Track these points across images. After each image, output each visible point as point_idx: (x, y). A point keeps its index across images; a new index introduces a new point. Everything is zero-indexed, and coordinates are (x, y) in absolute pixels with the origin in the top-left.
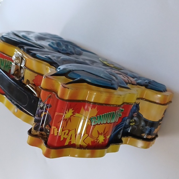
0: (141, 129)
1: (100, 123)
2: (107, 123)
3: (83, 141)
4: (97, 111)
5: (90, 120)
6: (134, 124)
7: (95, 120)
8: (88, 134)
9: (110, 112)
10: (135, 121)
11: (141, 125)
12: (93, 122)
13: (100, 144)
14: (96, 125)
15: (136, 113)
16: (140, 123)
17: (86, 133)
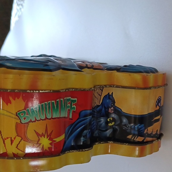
0: (124, 129)
1: (36, 120)
2: (46, 118)
3: (17, 147)
4: (24, 101)
5: (17, 115)
6: (113, 123)
7: (26, 115)
8: (21, 137)
9: (47, 103)
10: (114, 120)
11: (123, 124)
12: (23, 118)
13: (46, 150)
14: (30, 122)
15: (112, 108)
16: (121, 121)
17: (18, 136)
